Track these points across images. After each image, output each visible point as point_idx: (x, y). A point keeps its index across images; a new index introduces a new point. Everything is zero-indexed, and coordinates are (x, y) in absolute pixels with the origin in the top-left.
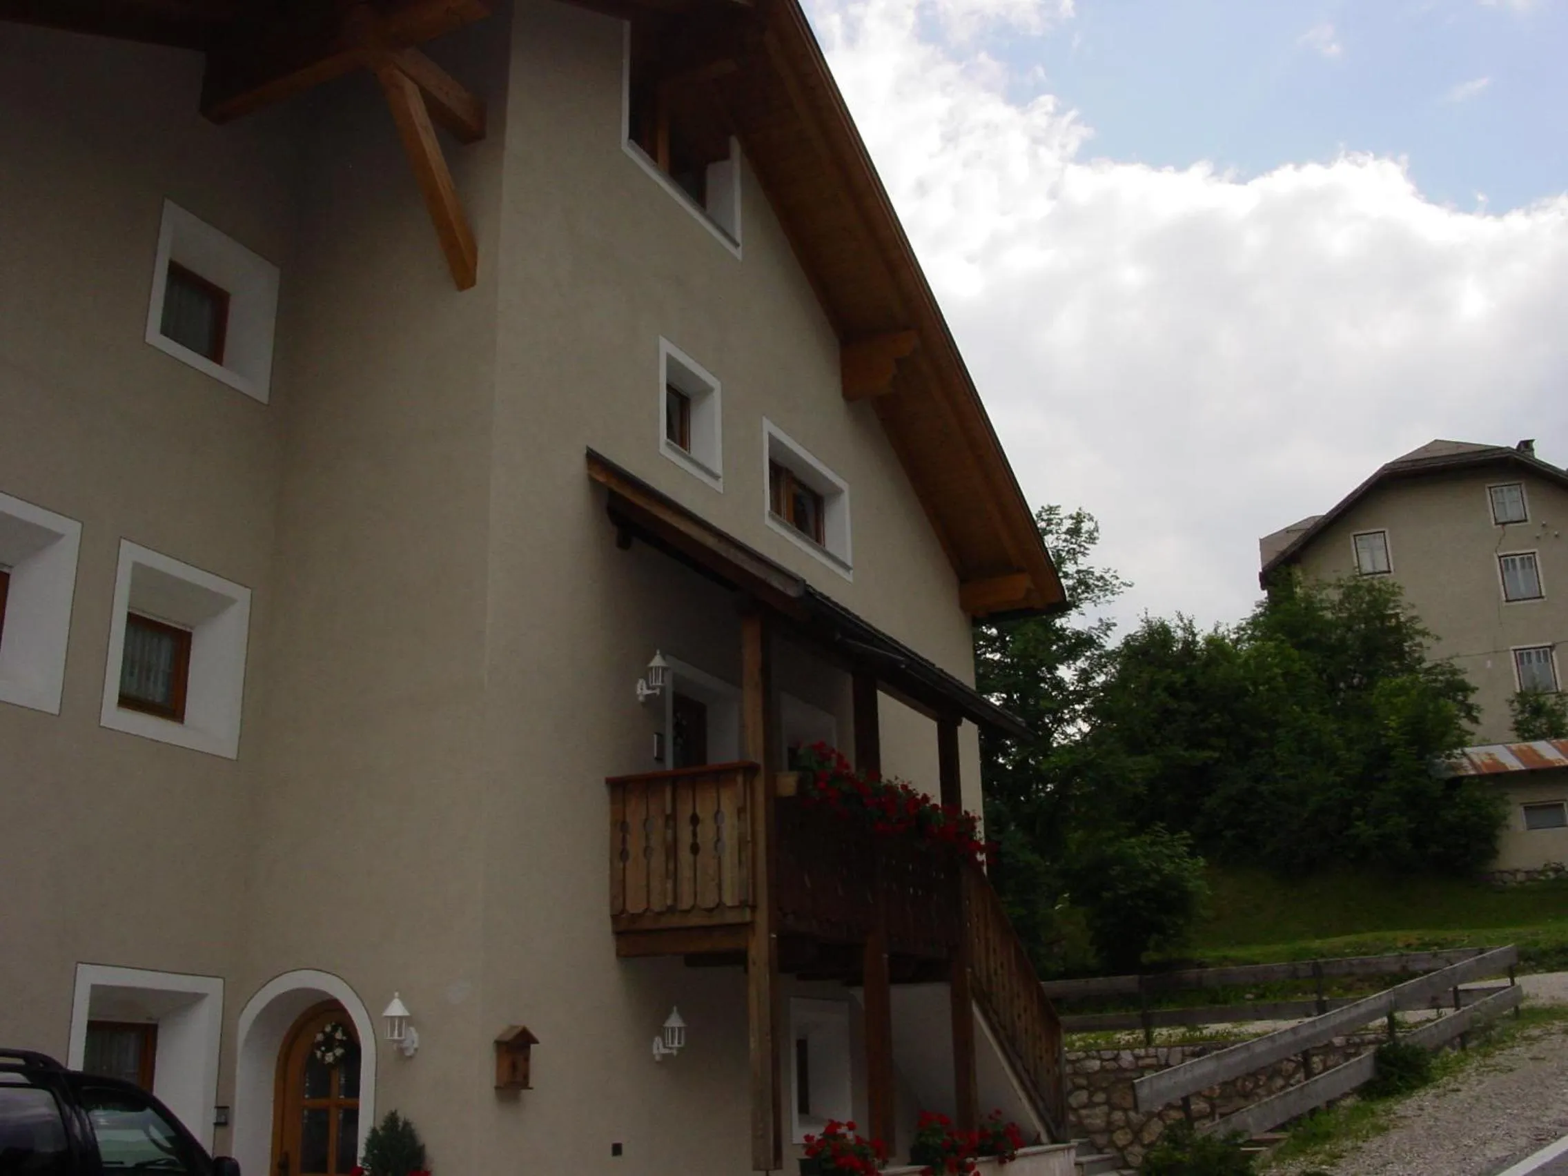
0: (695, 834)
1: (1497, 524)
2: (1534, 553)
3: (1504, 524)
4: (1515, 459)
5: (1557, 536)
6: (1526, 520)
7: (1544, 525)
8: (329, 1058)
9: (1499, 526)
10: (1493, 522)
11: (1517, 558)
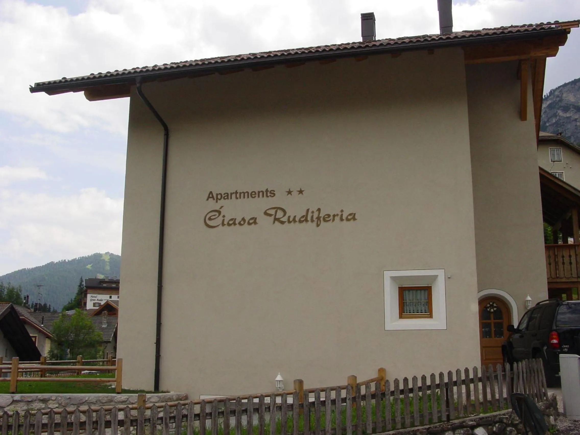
0: (563, 260)
1: (551, 161)
2: (563, 173)
3: (554, 161)
4: (561, 140)
5: (571, 167)
6: (561, 161)
7: (567, 163)
8: (492, 310)
9: (552, 162)
10: (550, 161)
11: (557, 174)
